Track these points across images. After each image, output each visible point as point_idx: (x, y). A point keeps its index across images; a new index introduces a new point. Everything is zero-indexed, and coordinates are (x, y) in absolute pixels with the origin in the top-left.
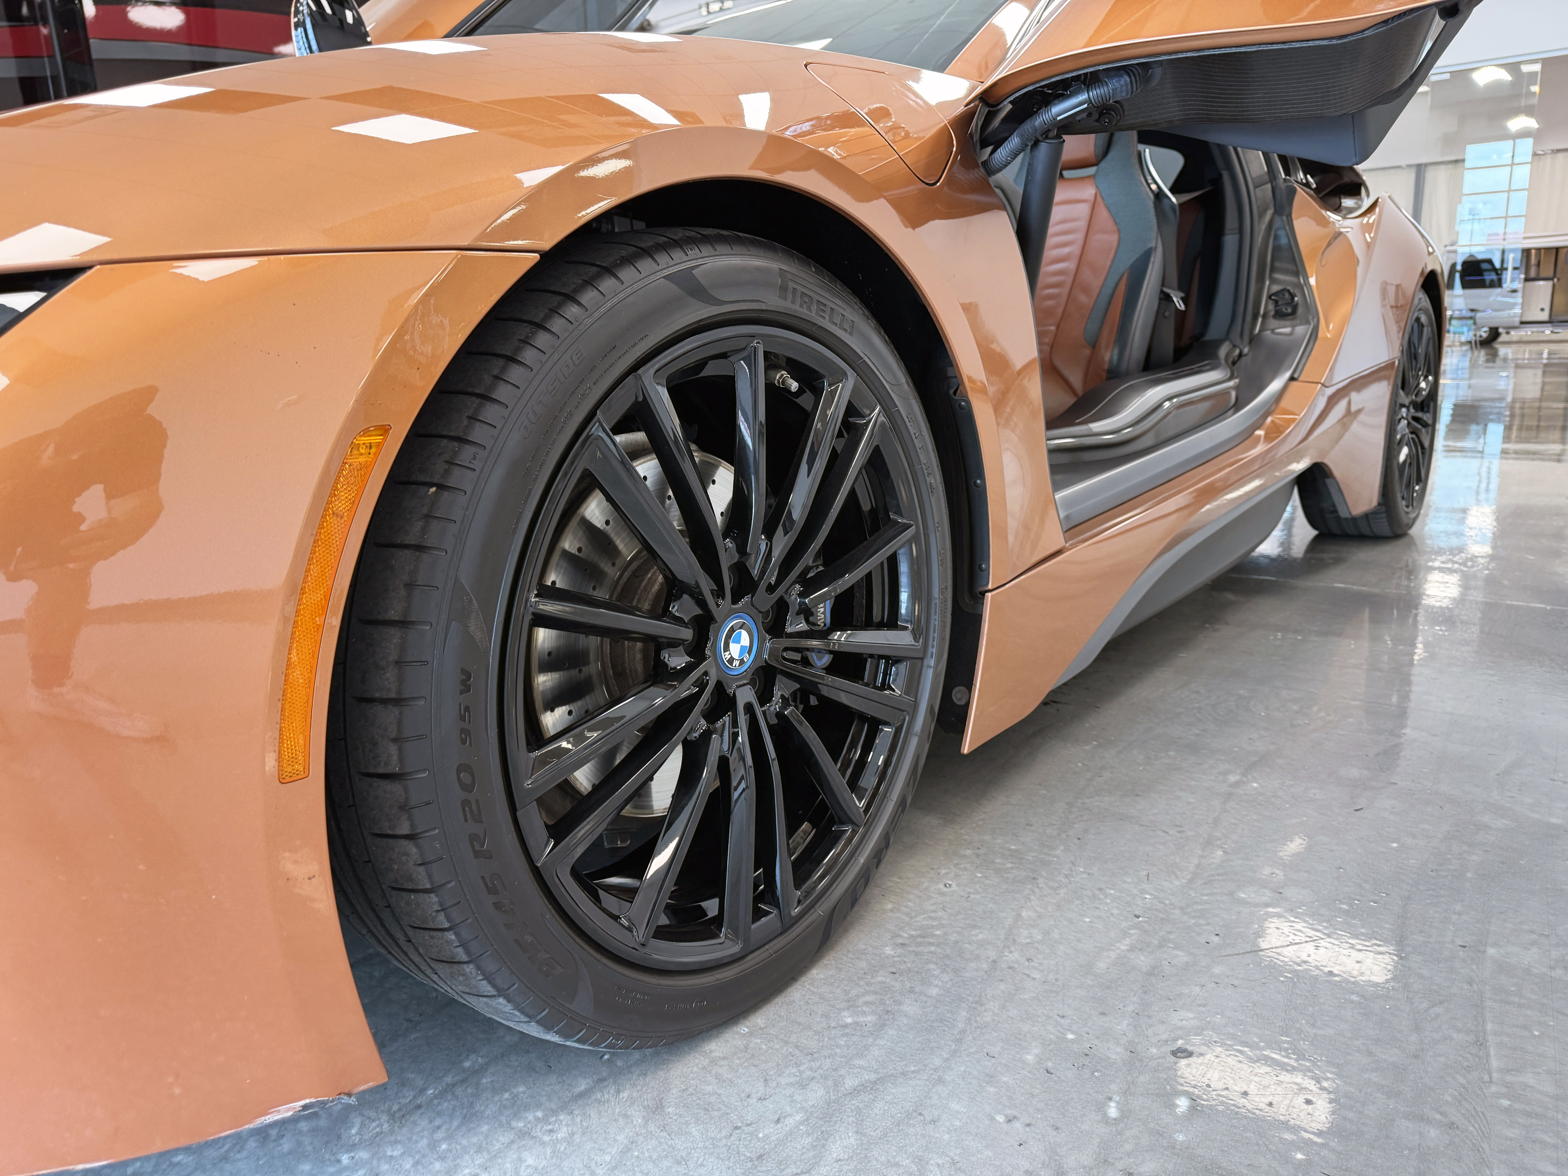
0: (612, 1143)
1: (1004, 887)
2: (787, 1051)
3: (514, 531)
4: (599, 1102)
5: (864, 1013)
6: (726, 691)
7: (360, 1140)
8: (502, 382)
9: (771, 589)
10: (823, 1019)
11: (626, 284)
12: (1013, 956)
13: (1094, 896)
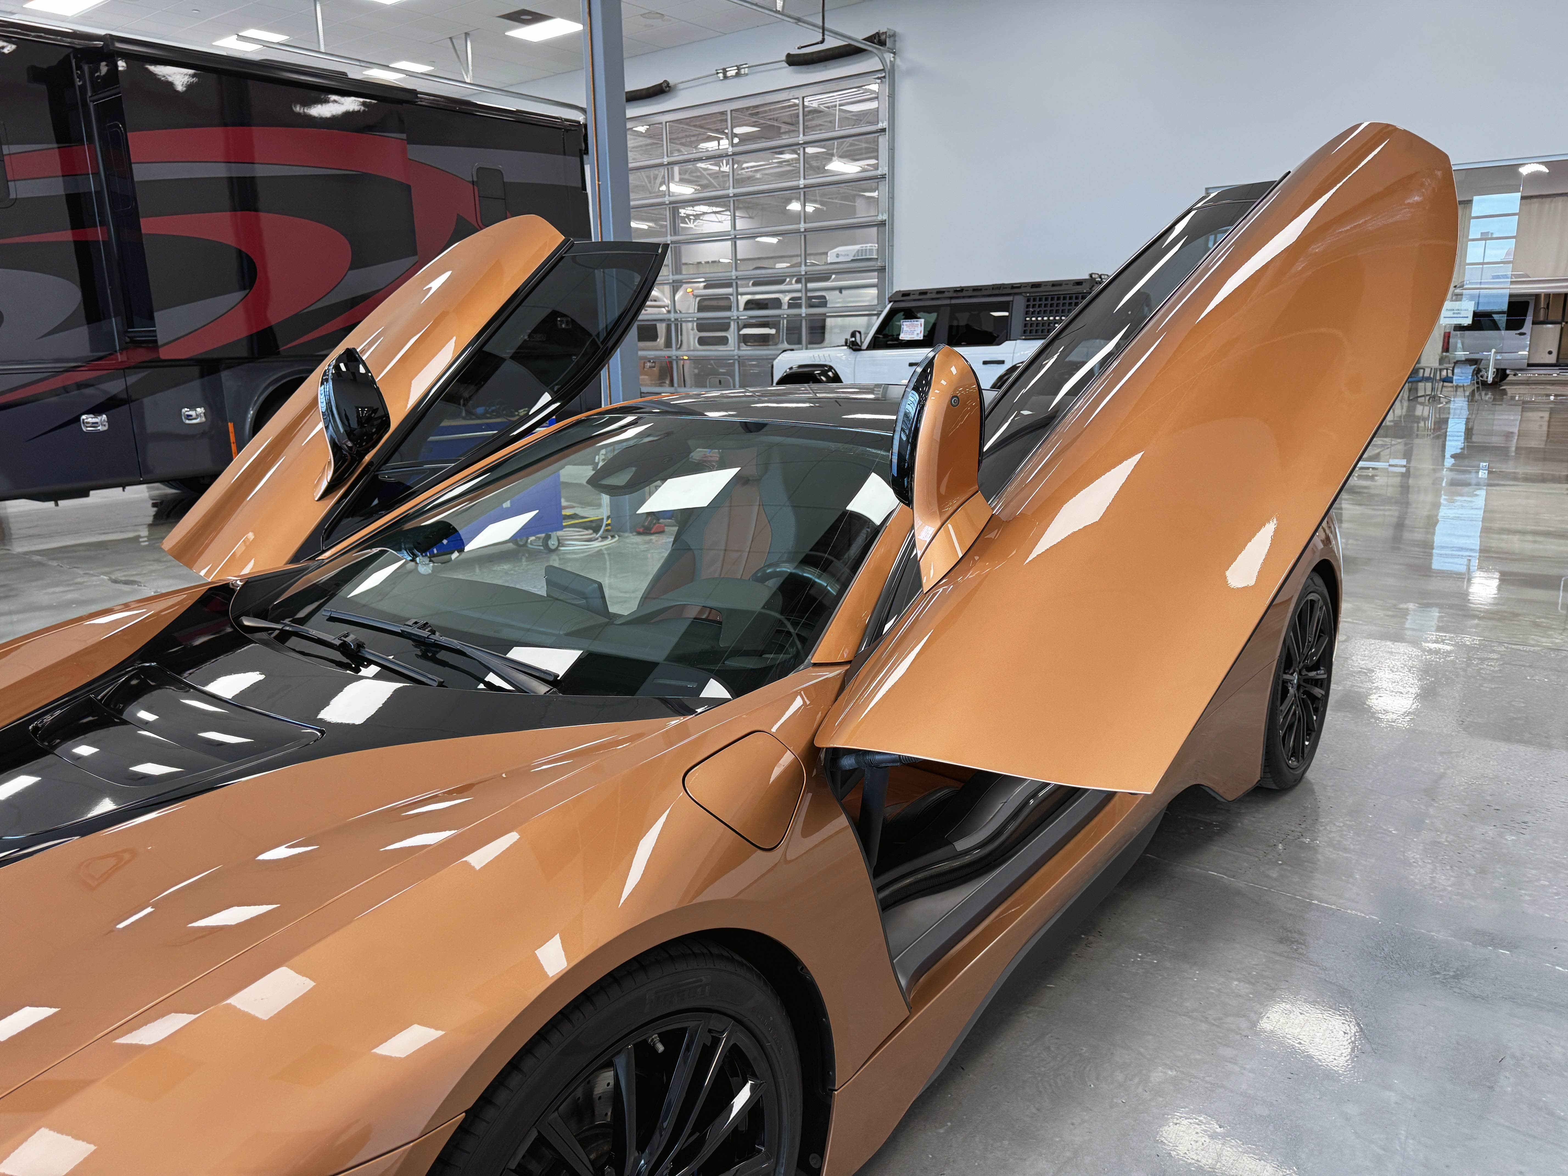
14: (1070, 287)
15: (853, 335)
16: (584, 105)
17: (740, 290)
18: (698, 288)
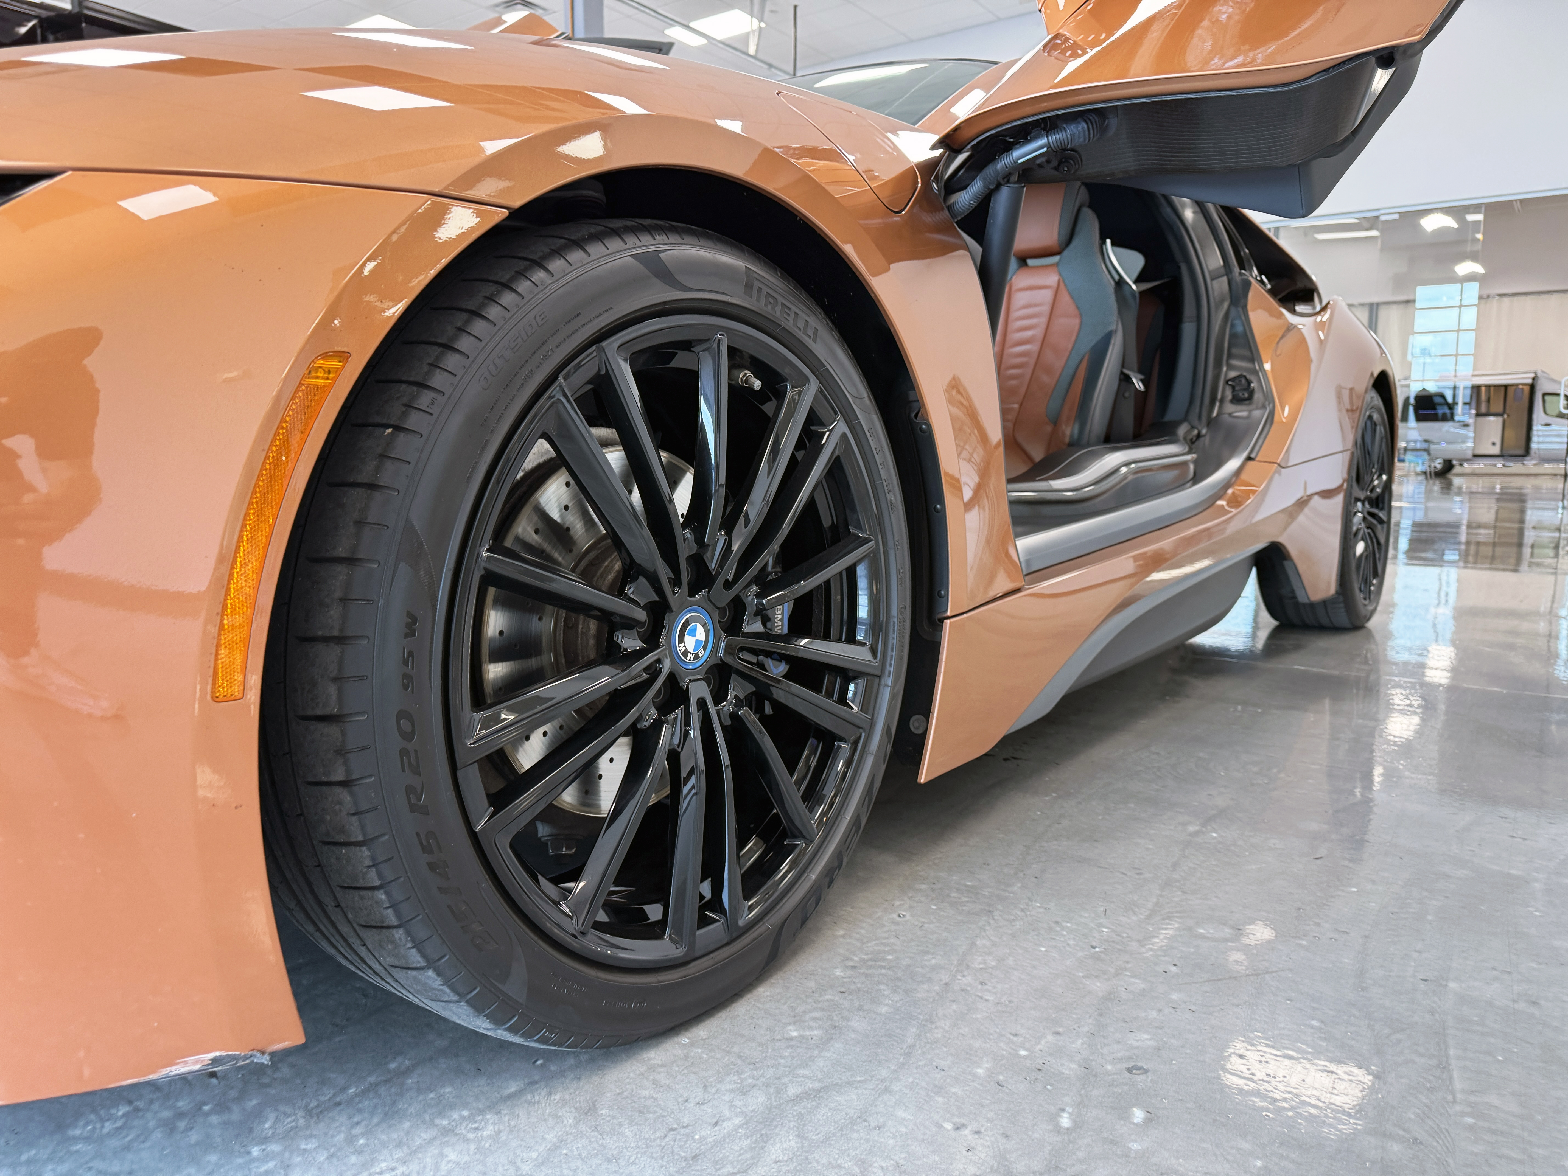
0: (540, 1141)
1: (960, 918)
2: (728, 1060)
3: (469, 480)
4: (529, 1103)
5: (810, 1028)
6: (679, 683)
7: (273, 1133)
8: (466, 334)
9: (728, 585)
10: (768, 1032)
11: (593, 257)
12: (967, 980)
13: (1051, 929)
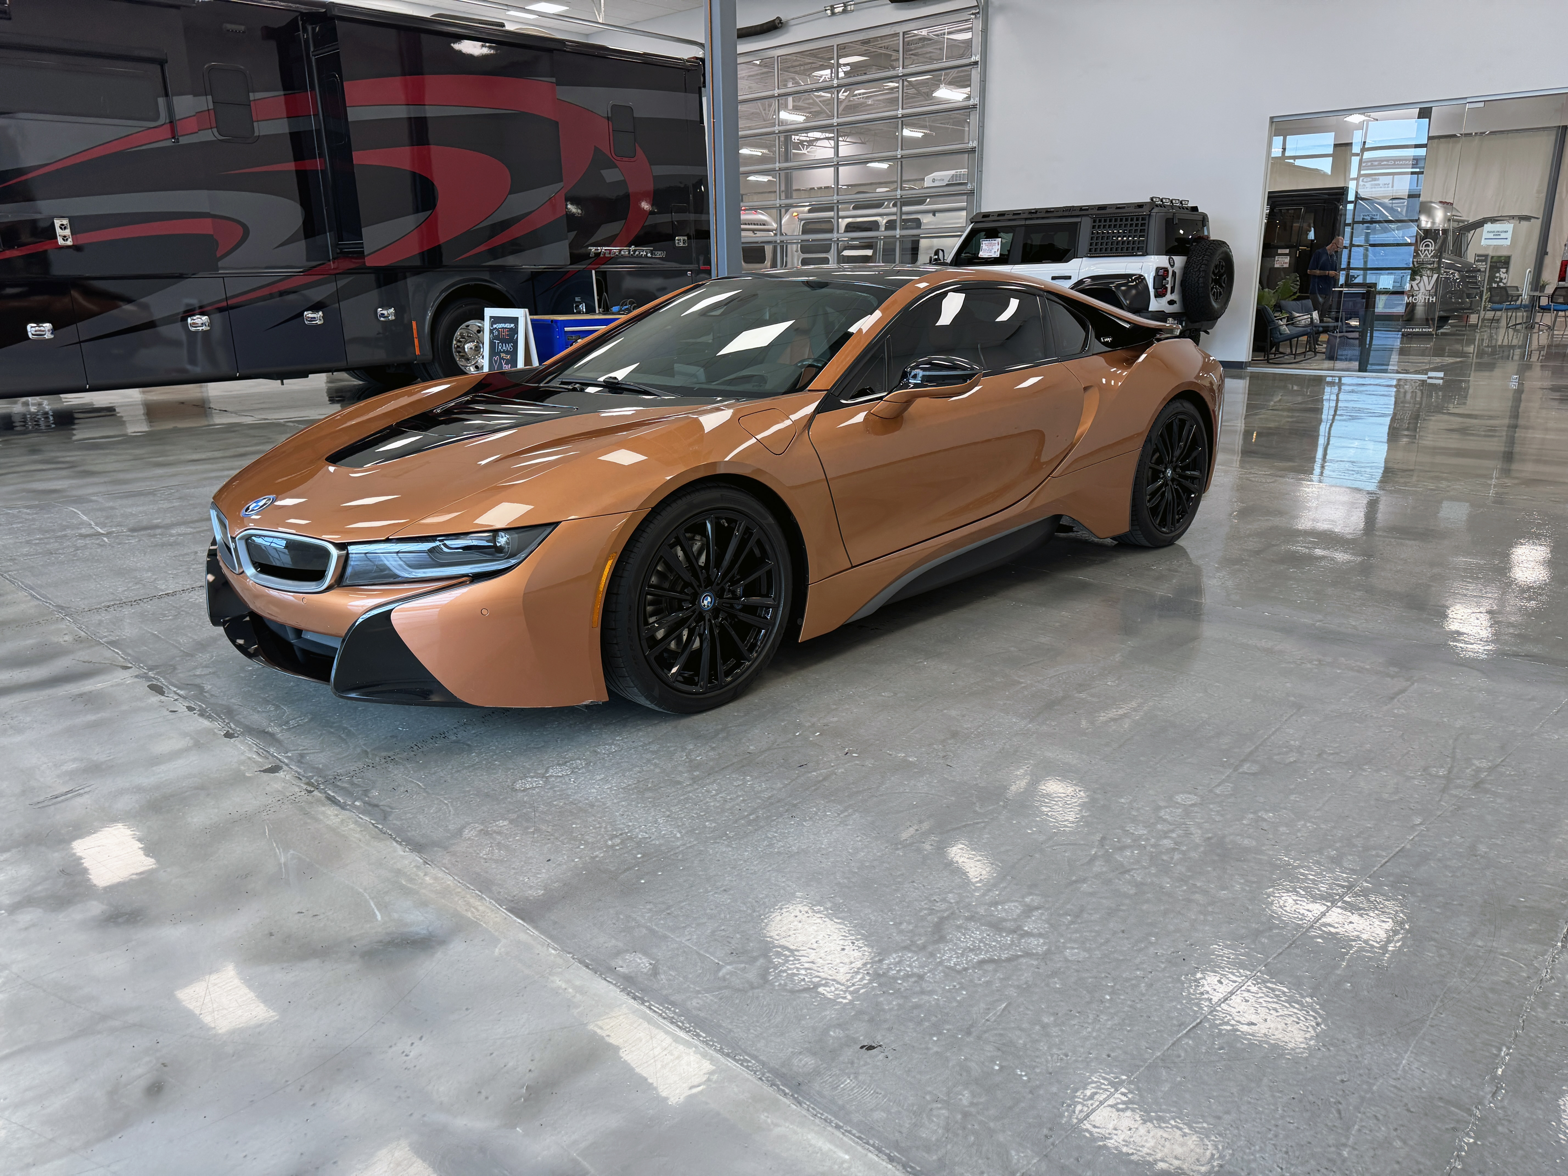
6: (702, 614)
14: (1132, 209)
15: (937, 253)
16: (702, 40)
17: (841, 214)
18: (803, 212)
